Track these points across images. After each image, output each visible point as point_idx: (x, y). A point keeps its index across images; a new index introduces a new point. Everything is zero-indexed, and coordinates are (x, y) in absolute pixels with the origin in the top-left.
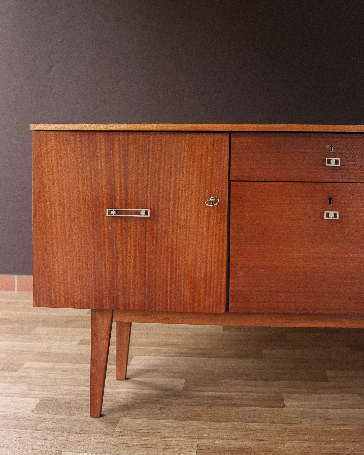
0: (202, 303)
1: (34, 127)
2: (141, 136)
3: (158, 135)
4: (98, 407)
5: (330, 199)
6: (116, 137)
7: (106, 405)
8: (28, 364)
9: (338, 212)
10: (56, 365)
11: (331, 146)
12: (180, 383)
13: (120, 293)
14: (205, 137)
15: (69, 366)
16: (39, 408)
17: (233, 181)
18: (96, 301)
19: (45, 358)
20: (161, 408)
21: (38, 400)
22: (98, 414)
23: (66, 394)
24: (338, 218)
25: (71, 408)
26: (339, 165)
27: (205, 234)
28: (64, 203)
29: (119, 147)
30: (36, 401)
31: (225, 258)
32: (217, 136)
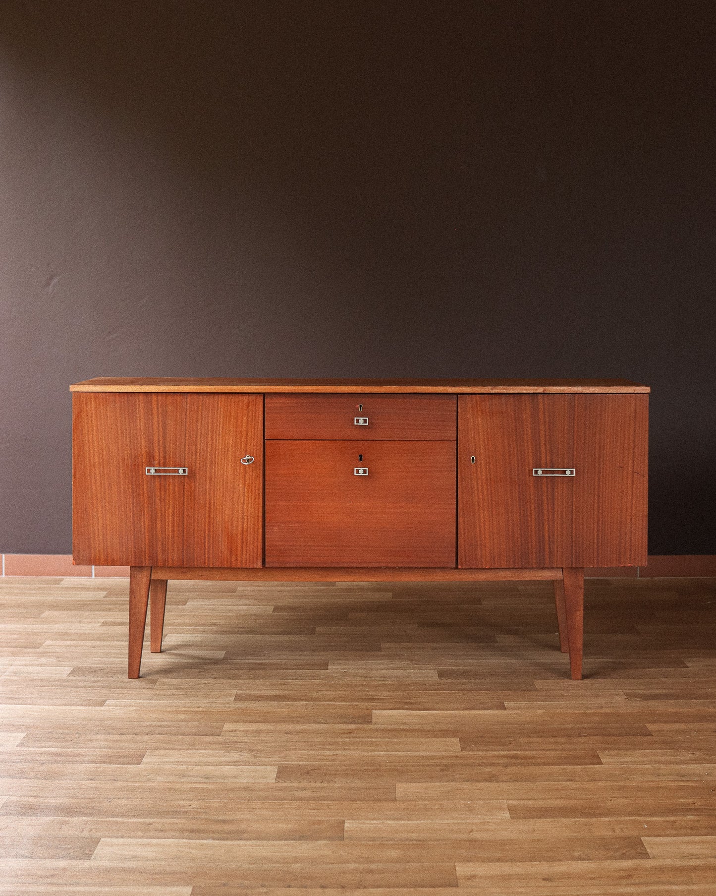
0: (239, 558)
1: (73, 388)
2: (179, 397)
3: (196, 397)
4: (136, 667)
5: (361, 456)
6: (154, 398)
7: (143, 671)
8: (48, 642)
9: (367, 469)
10: (80, 643)
11: (361, 406)
12: (221, 654)
13: (159, 550)
14: (241, 398)
15: (98, 643)
16: (73, 672)
17: (267, 440)
18: (135, 558)
19: (66, 637)
20: (199, 672)
21: (72, 669)
22: (136, 674)
23: (98, 663)
24: (367, 474)
25: (108, 673)
26: (367, 424)
27: (241, 492)
28: (103, 461)
29: (158, 409)
30: (68, 670)
31: (261, 514)
32: (252, 397)
